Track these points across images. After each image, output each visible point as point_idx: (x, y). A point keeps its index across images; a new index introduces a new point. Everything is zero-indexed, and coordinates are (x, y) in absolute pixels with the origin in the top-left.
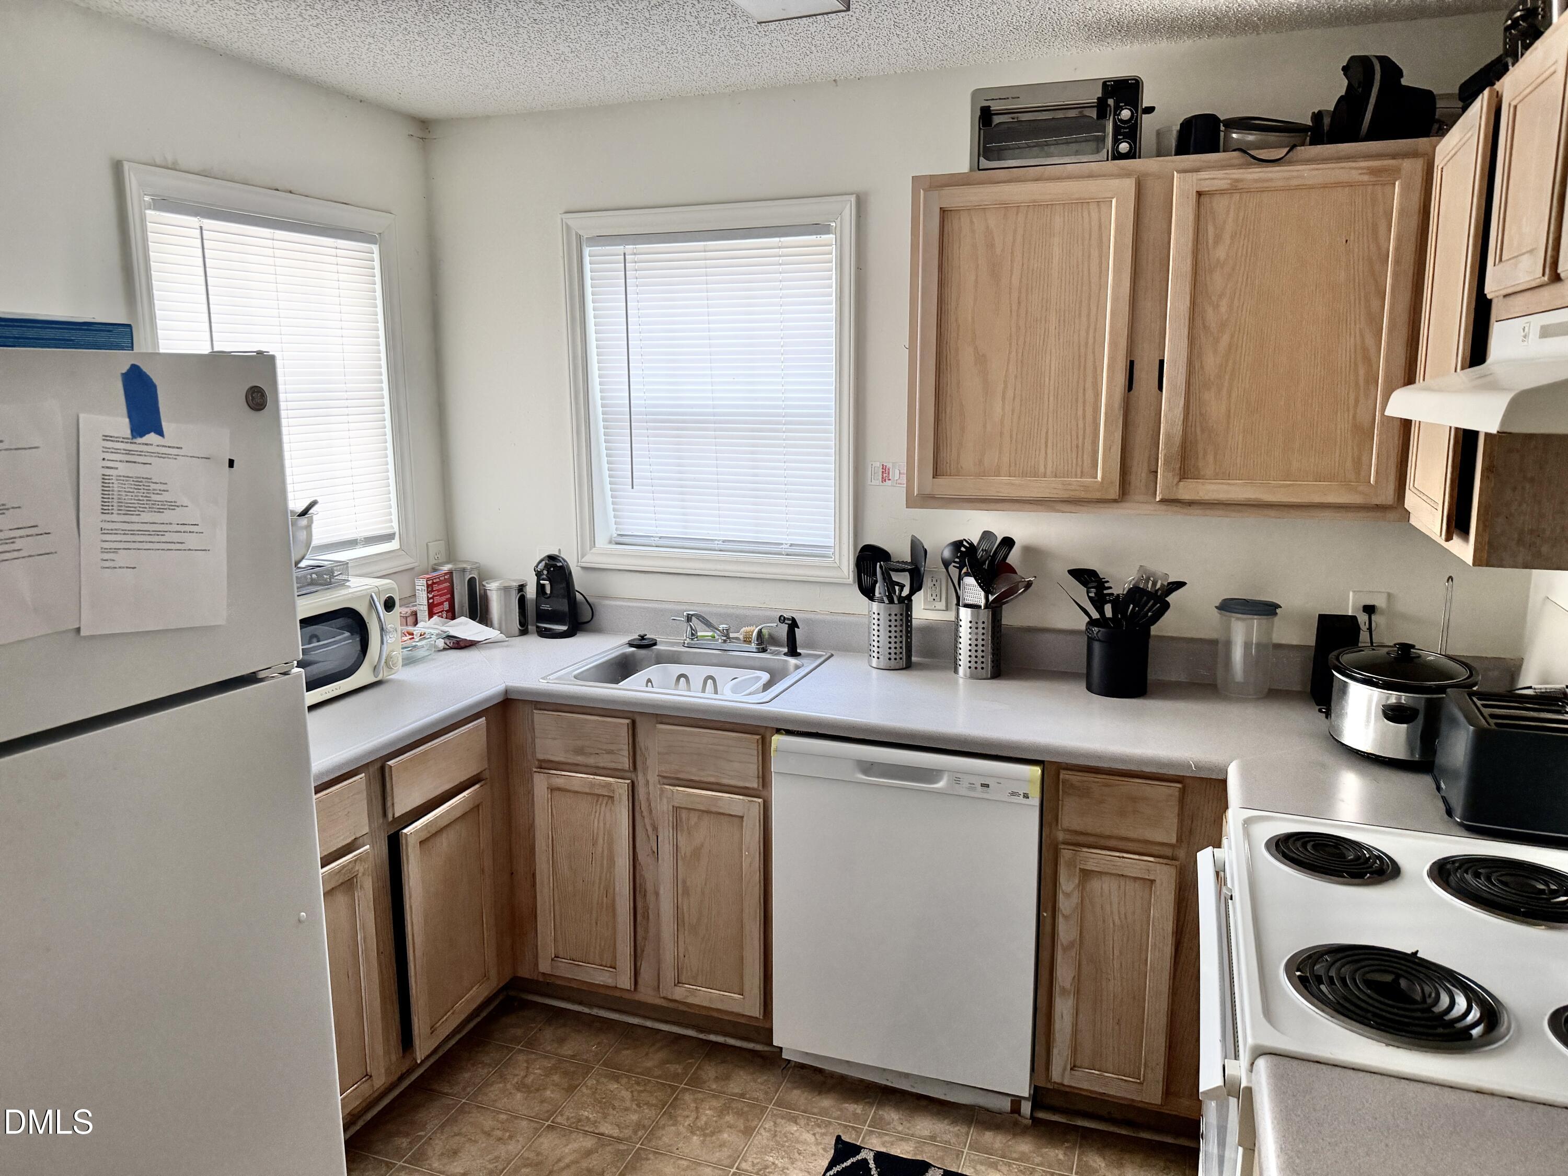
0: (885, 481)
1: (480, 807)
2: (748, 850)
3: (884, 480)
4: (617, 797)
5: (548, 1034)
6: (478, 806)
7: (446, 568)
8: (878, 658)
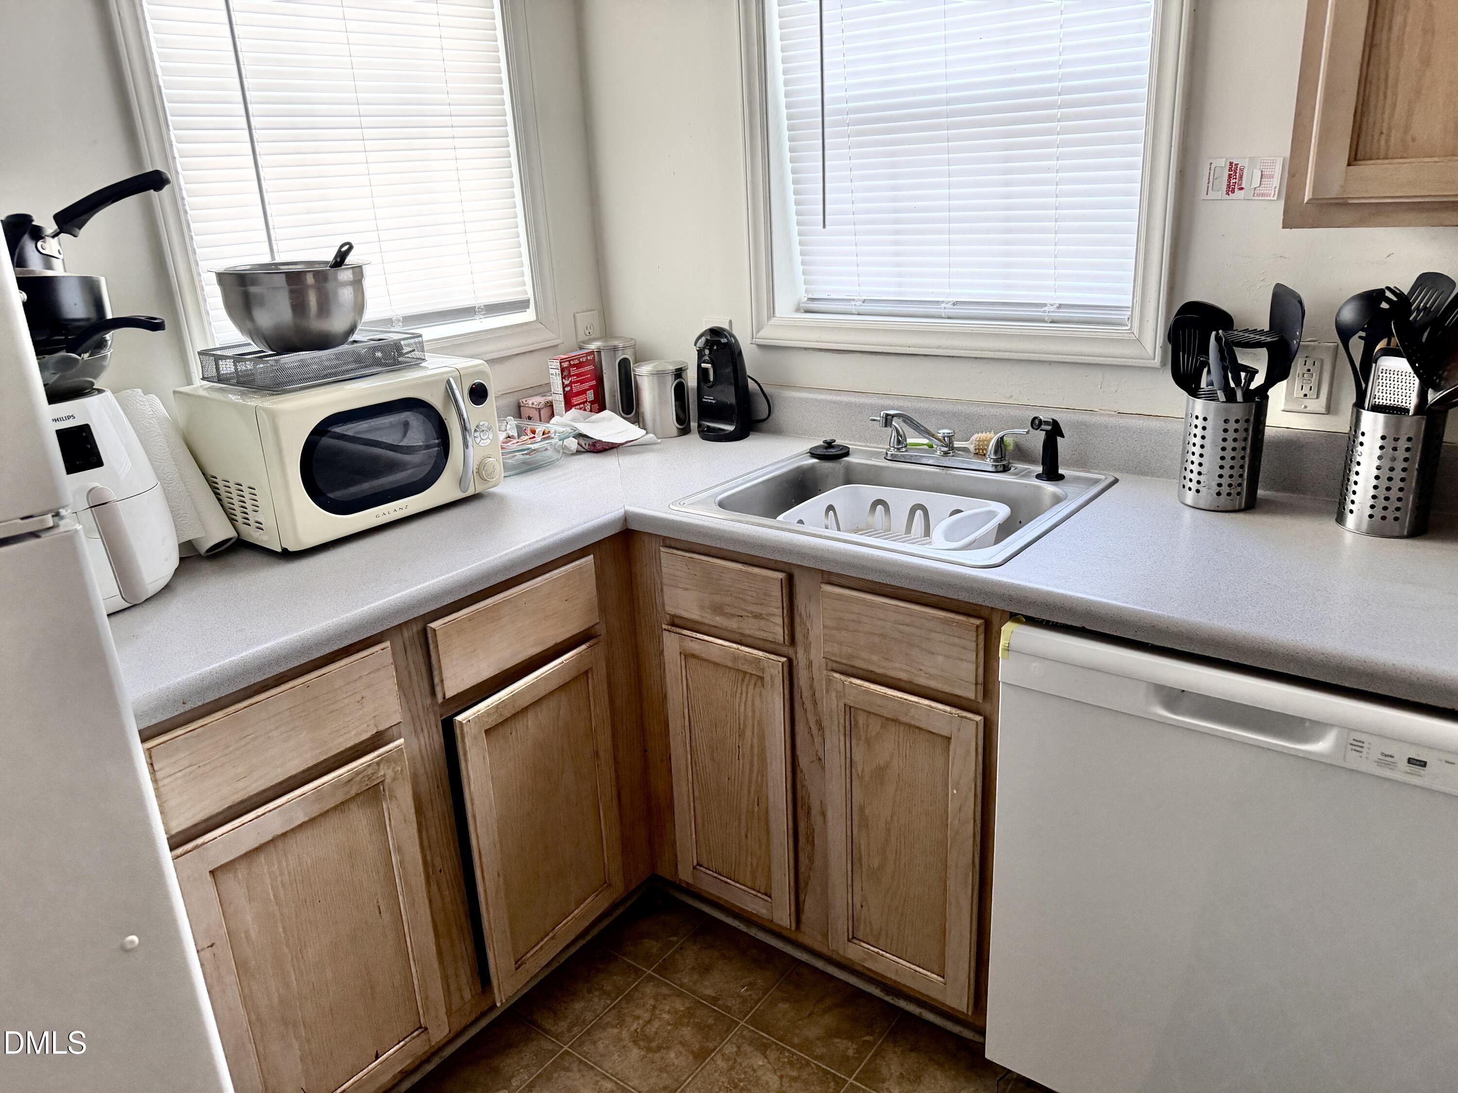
0: (1233, 191)
1: (590, 675)
2: (957, 786)
3: (1230, 189)
4: (767, 678)
5: (690, 957)
6: (586, 672)
7: (593, 346)
8: (1198, 491)
